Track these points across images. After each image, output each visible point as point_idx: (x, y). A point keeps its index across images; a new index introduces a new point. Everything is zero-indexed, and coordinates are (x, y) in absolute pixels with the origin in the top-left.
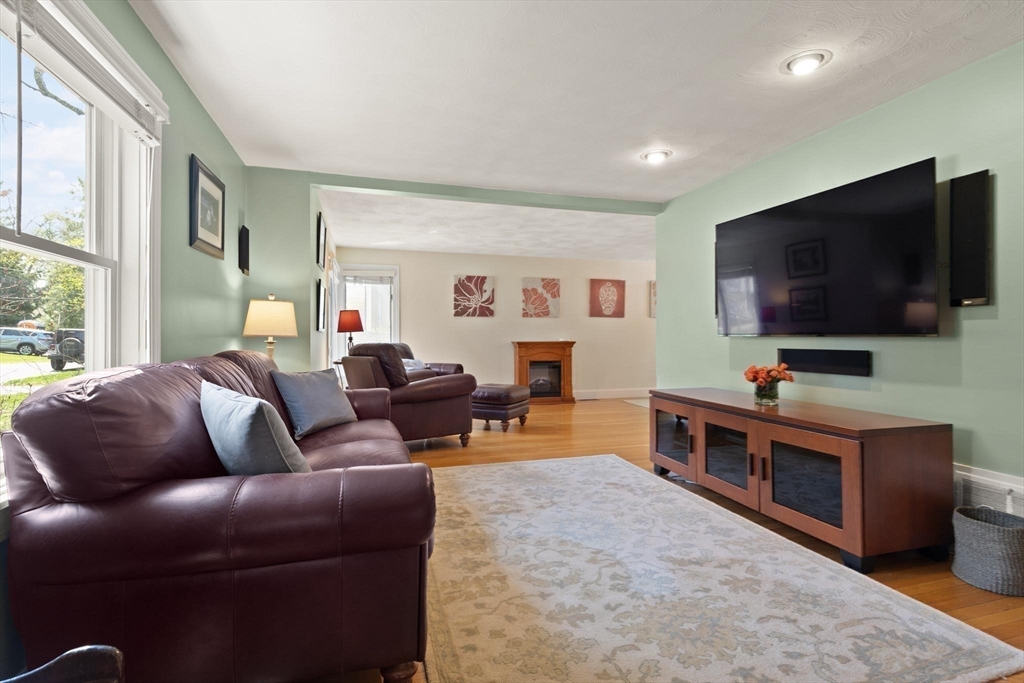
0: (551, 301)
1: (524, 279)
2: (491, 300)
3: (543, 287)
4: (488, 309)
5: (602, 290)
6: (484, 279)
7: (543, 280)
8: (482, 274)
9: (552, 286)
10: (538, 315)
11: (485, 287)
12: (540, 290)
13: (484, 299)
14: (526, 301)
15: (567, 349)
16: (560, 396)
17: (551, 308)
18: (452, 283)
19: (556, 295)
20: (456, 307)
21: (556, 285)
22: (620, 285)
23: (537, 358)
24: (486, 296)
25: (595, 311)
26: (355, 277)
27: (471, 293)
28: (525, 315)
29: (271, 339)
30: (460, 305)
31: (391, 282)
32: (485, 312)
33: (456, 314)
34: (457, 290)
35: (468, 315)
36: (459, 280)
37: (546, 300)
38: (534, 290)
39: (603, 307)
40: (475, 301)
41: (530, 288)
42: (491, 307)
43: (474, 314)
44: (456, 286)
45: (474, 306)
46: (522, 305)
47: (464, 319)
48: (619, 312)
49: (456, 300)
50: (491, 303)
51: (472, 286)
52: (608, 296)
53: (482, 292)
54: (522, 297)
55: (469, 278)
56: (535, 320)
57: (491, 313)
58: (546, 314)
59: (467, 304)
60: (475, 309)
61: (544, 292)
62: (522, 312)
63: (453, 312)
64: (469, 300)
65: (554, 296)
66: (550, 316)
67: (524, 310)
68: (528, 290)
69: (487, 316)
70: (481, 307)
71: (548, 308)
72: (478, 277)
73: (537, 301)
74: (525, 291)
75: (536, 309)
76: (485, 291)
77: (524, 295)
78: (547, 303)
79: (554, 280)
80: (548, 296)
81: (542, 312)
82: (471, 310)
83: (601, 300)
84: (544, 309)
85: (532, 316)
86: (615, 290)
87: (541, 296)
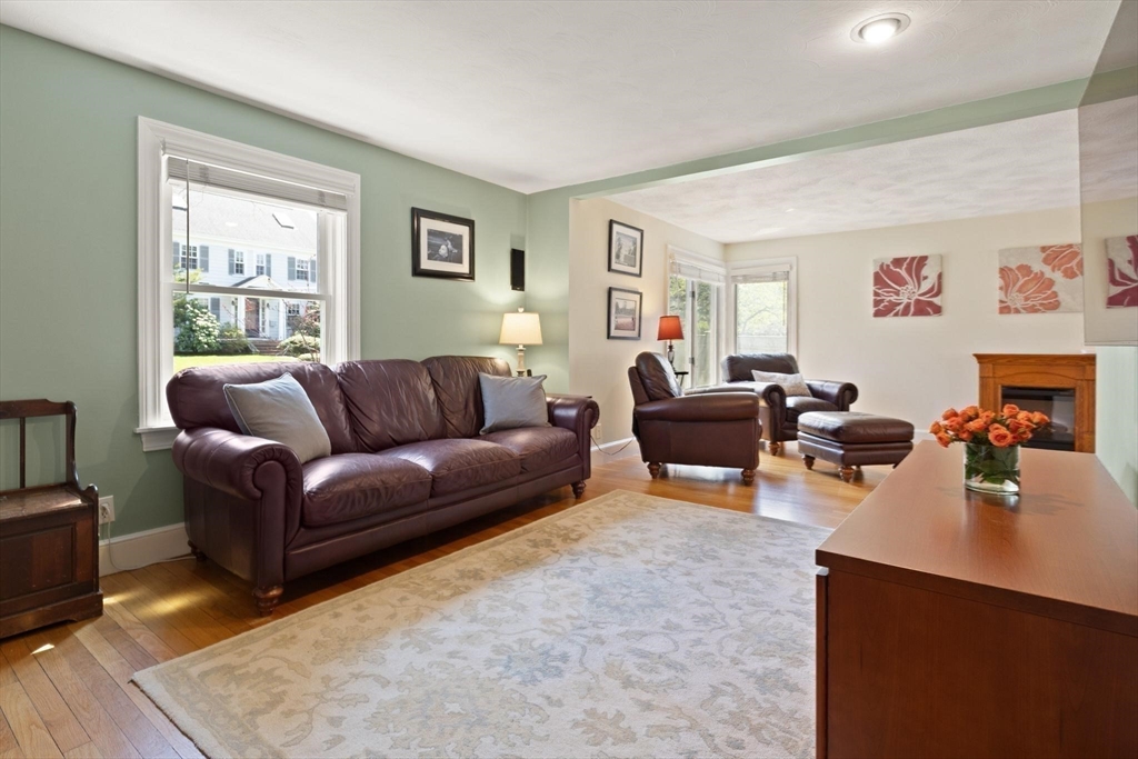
0: (1062, 284)
1: (1002, 252)
2: (938, 290)
3: (1046, 261)
4: (931, 304)
6: (922, 260)
7: (1044, 249)
8: (918, 253)
9: (1065, 256)
10: (1033, 310)
11: (924, 272)
12: (1038, 267)
13: (922, 291)
14: (1005, 288)
15: (1087, 367)
17: (1062, 296)
18: (871, 269)
19: (1074, 272)
20: (877, 303)
21: (1075, 254)
23: (1018, 382)
24: (926, 286)
26: (745, 276)
27: (901, 282)
28: (1005, 309)
29: (521, 347)
30: (882, 301)
31: (787, 278)
32: (925, 308)
33: (878, 314)
34: (878, 280)
35: (896, 315)
36: (882, 266)
37: (1051, 283)
38: (1025, 269)
40: (908, 294)
41: (1013, 266)
42: (936, 300)
43: (905, 312)
44: (877, 276)
45: (905, 301)
46: (998, 295)
47: (889, 320)
49: (876, 294)
50: (936, 295)
51: (903, 272)
53: (919, 279)
54: (998, 282)
55: (898, 262)
56: (1026, 317)
57: (938, 310)
58: (1052, 306)
59: (893, 298)
60: (908, 306)
61: (1048, 269)
62: (997, 306)
63: (872, 310)
64: (897, 293)
65: (1070, 274)
66: (1061, 309)
67: (1001, 302)
68: (1011, 270)
69: (928, 314)
70: (918, 301)
71: (1056, 296)
72: (913, 259)
73: (1030, 285)
74: (1004, 271)
75: (1027, 299)
76: (925, 278)
77: (1003, 277)
78: (1054, 289)
79: (1070, 246)
80: (1058, 276)
81: (1041, 304)
82: (901, 307)
84: (1046, 298)
85: (1018, 312)
87: (1039, 277)
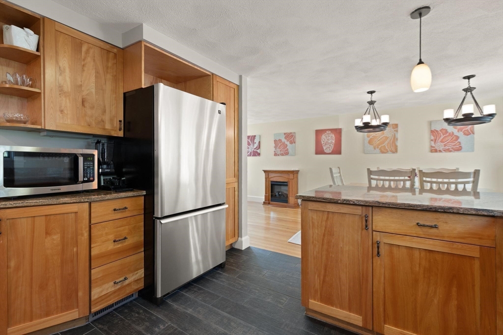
0: (290, 146)
1: (275, 135)
2: (259, 147)
3: (285, 138)
5: (323, 137)
6: (254, 137)
7: (285, 134)
8: (254, 134)
9: (290, 137)
10: (282, 155)
11: (255, 141)
12: (283, 140)
13: (255, 147)
14: (275, 147)
15: (296, 175)
16: (287, 203)
17: (290, 150)
19: (293, 142)
21: (293, 136)
22: (338, 132)
23: (274, 179)
24: (256, 145)
25: (319, 151)
27: (249, 144)
28: (276, 155)
32: (256, 154)
35: (248, 156)
37: (287, 145)
38: (280, 140)
39: (324, 148)
40: (251, 148)
41: (277, 139)
42: (258, 151)
43: (250, 155)
45: (250, 151)
46: (273, 149)
48: (337, 151)
50: (258, 149)
51: (249, 141)
52: (328, 140)
53: (254, 143)
54: (273, 145)
55: (248, 137)
56: (281, 157)
57: (259, 154)
58: (287, 154)
60: (251, 153)
61: (285, 141)
62: (274, 153)
64: (248, 148)
65: (291, 143)
66: (289, 155)
68: (277, 141)
69: (256, 156)
70: (253, 151)
71: (288, 150)
72: (252, 136)
73: (282, 146)
74: (275, 141)
75: (281, 151)
77: (275, 143)
78: (288, 147)
79: (291, 133)
80: (288, 143)
81: (284, 153)
82: (249, 153)
83: (322, 143)
84: (285, 151)
85: (278, 155)
86: (333, 136)
87: (284, 143)
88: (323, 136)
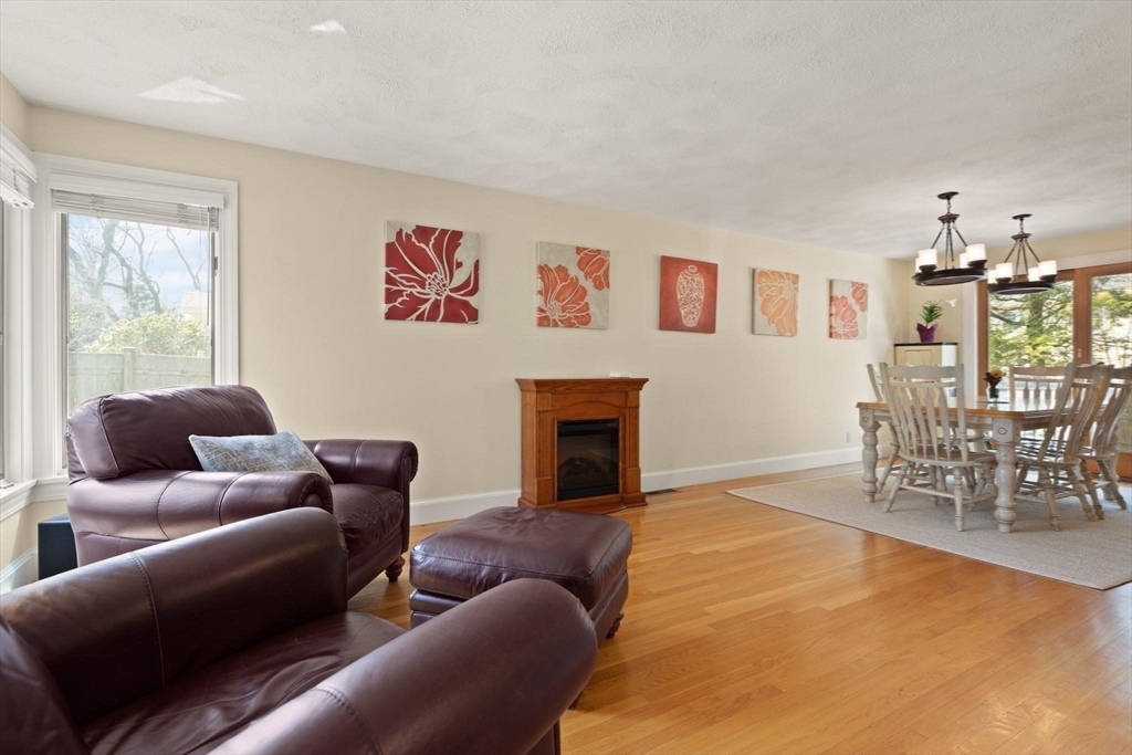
0: (593, 295)
1: (542, 245)
2: (472, 286)
3: (580, 265)
4: (466, 305)
5: (681, 280)
6: (456, 237)
7: (579, 250)
8: (452, 226)
9: (595, 262)
10: (569, 324)
11: (459, 255)
12: (574, 271)
13: (457, 282)
14: (544, 293)
15: (631, 394)
16: (617, 492)
17: (593, 310)
18: (384, 238)
19: (602, 283)
20: (390, 296)
21: (603, 262)
22: (709, 271)
23: (572, 416)
24: (460, 277)
25: (669, 320)
27: (428, 267)
28: (544, 321)
30: (400, 293)
31: (214, 223)
32: (459, 311)
33: (392, 315)
34: (393, 257)
35: (420, 318)
36: (399, 234)
37: (584, 292)
38: (561, 270)
39: (683, 313)
40: (435, 288)
41: (552, 266)
42: (472, 301)
43: (432, 316)
44: (390, 247)
45: (433, 297)
46: (538, 301)
47: (409, 326)
48: (707, 326)
49: (389, 280)
50: (472, 293)
51: (429, 251)
52: (689, 287)
53: (453, 265)
54: (538, 284)
55: (423, 232)
56: (563, 333)
57: (473, 315)
58: (584, 321)
59: (416, 290)
60: (436, 305)
61: (581, 275)
62: (535, 315)
63: (384, 308)
64: (422, 284)
65: (598, 285)
66: (590, 325)
67: (541, 310)
68: (550, 269)
69: (462, 321)
70: (449, 298)
71: (588, 309)
72: (444, 232)
73: (568, 293)
74: (543, 270)
75: (564, 309)
76: (459, 265)
77: (542, 278)
78: (586, 300)
79: (599, 251)
80: (588, 284)
81: (576, 317)
82: (427, 306)
83: (679, 297)
84: (580, 311)
85: (556, 325)
86: (702, 280)
87: (574, 283)
88: (680, 276)
